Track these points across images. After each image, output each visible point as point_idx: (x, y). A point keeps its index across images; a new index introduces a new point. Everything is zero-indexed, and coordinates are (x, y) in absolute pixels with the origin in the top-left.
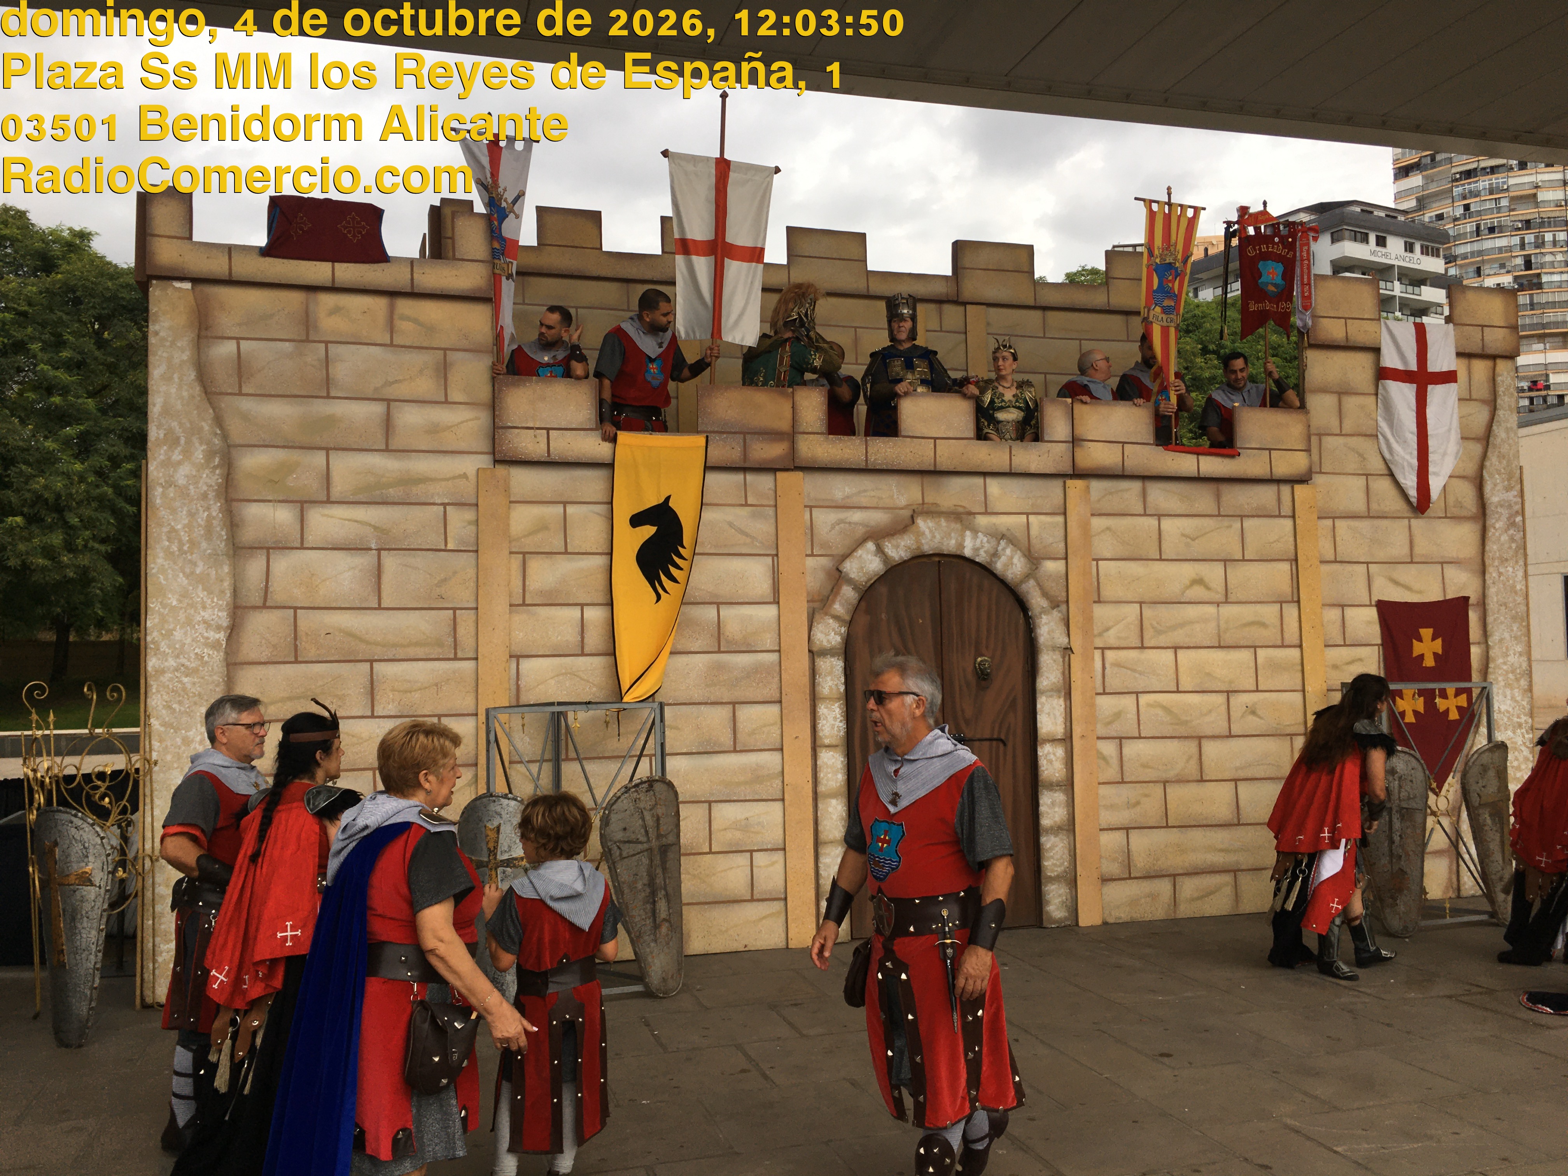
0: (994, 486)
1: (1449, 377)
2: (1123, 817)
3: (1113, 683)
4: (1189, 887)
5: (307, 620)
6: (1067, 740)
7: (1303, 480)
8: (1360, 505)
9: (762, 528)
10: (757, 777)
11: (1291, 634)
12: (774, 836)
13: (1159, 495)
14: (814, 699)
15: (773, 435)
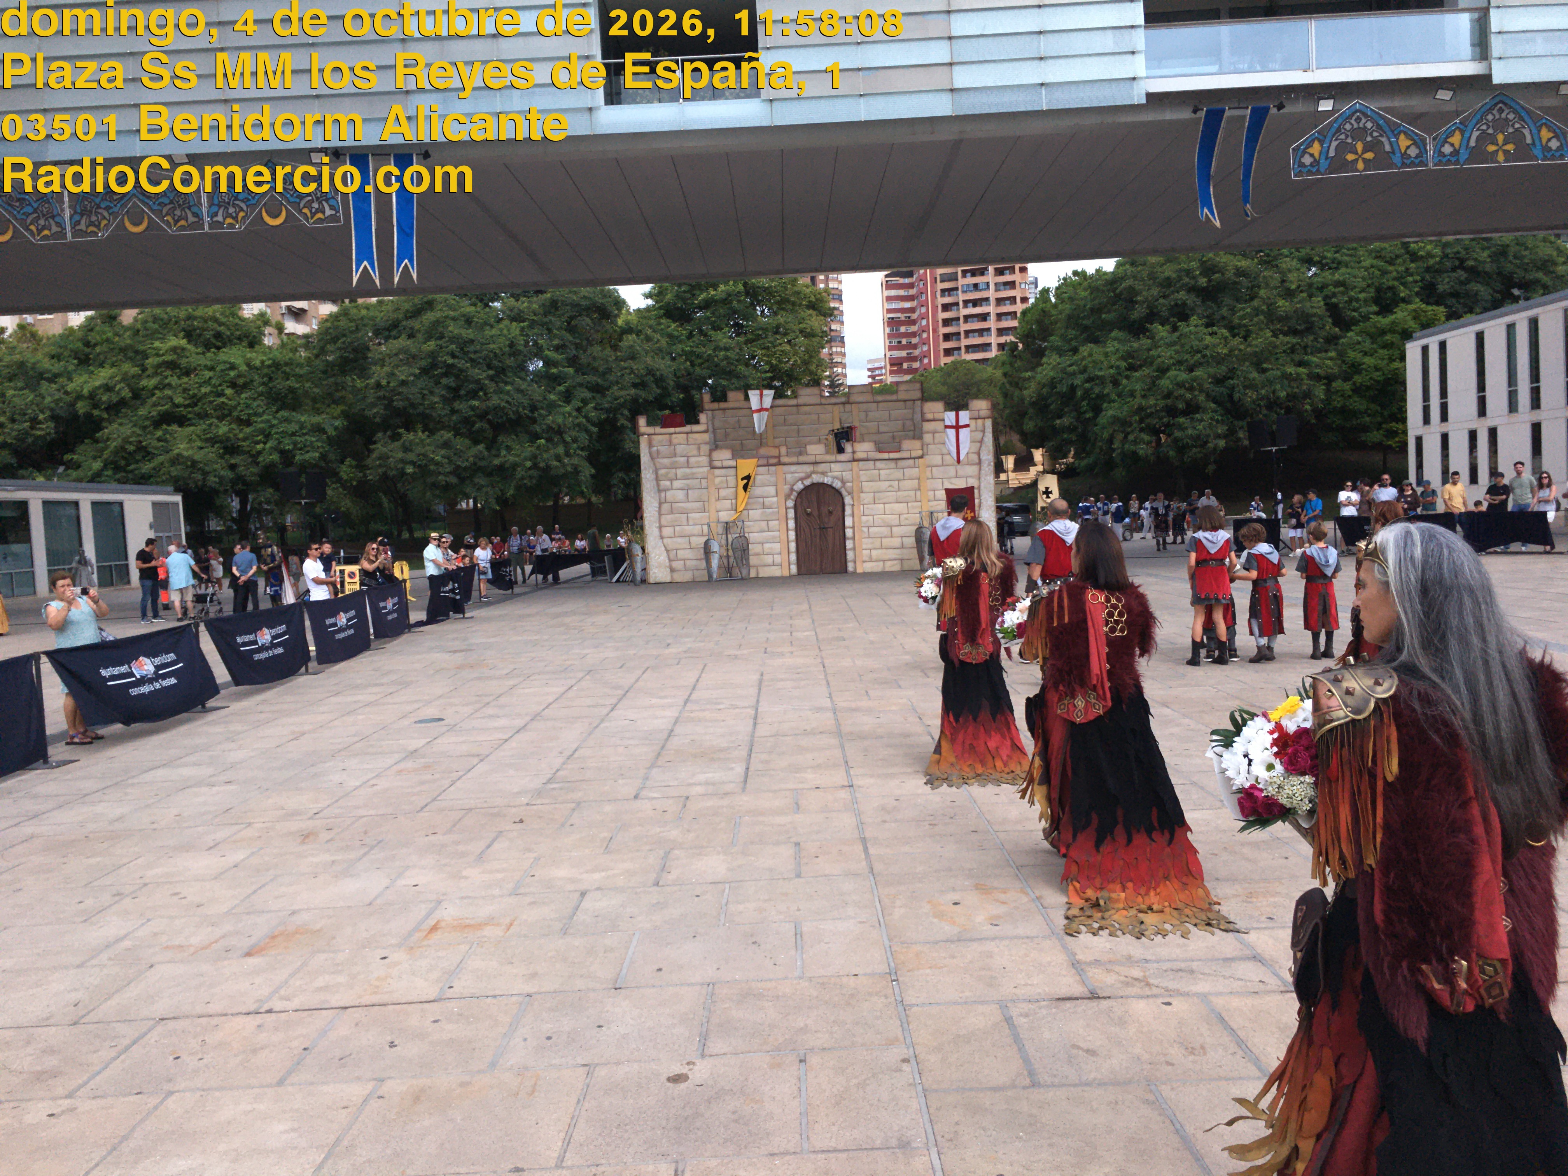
0: (833, 465)
1: (967, 426)
2: (870, 546)
3: (866, 512)
4: (888, 564)
5: (675, 505)
6: (853, 527)
7: (921, 457)
8: (940, 463)
9: (773, 479)
10: (774, 537)
11: (919, 498)
12: (778, 551)
13: (878, 464)
14: (787, 519)
15: (775, 457)
